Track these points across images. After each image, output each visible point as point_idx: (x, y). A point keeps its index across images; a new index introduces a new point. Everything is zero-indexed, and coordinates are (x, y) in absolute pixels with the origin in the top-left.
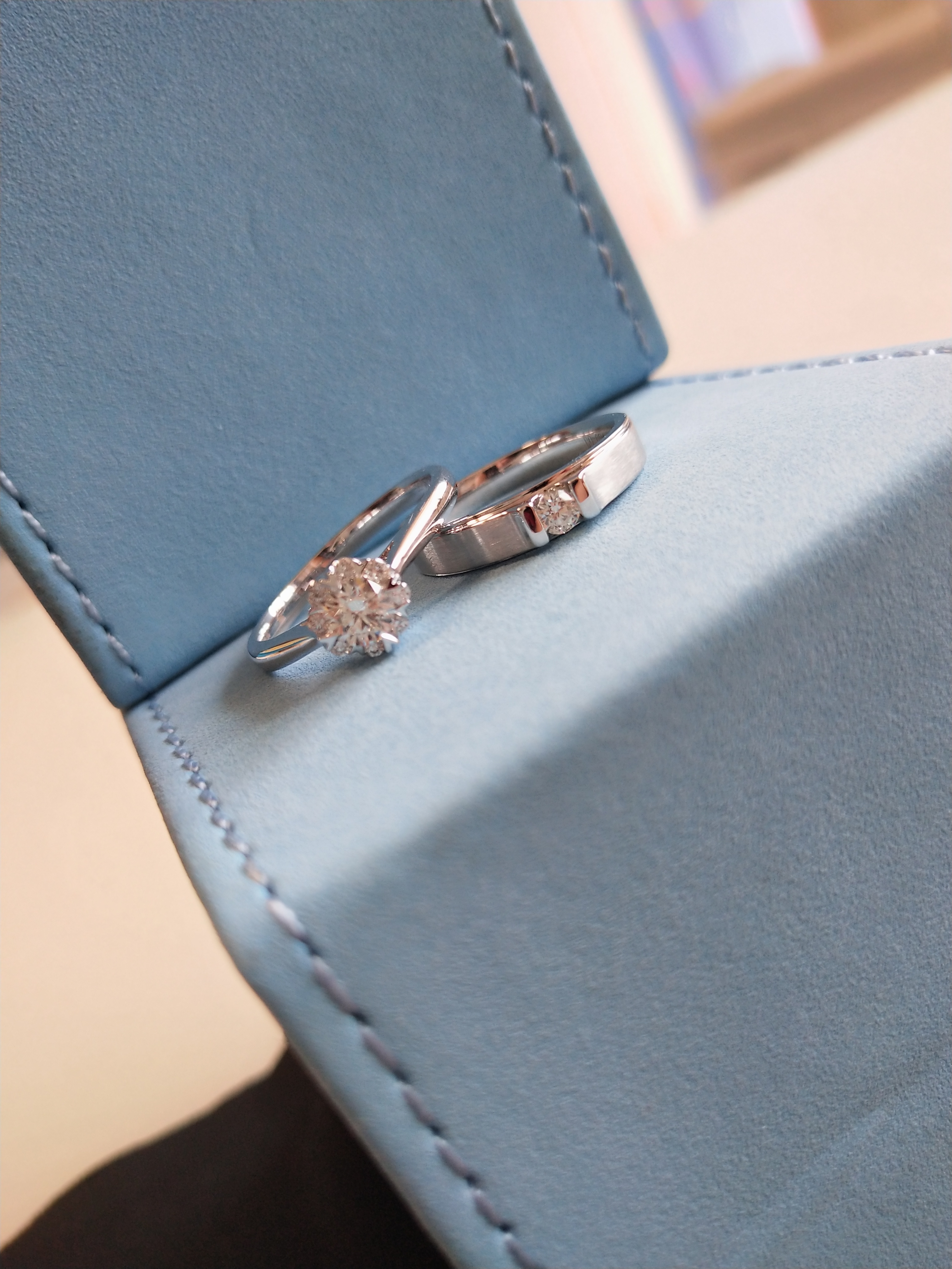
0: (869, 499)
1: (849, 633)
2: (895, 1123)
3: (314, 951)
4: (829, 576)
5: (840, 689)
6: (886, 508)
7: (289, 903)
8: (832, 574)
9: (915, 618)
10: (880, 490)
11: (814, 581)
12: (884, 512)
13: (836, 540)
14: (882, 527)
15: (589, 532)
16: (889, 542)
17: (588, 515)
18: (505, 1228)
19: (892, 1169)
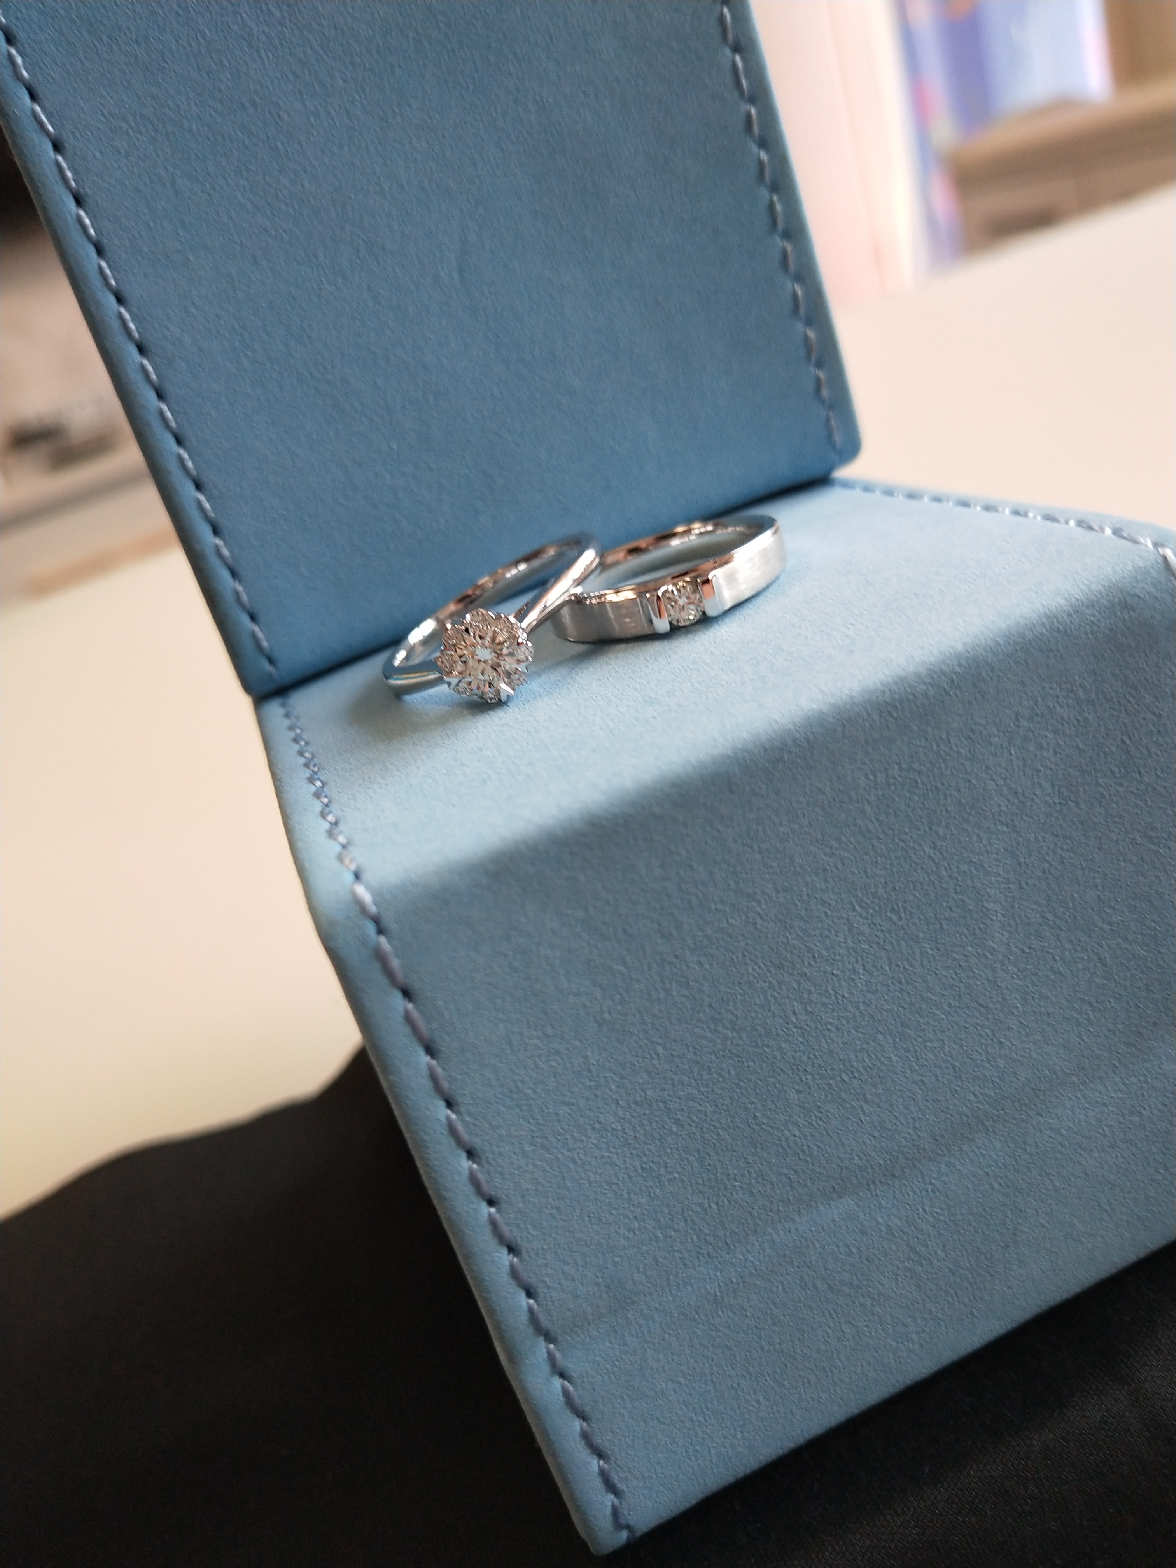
0: (947, 653)
1: (900, 769)
2: (861, 1214)
3: (380, 931)
4: (892, 716)
5: (883, 817)
6: (960, 665)
7: (369, 888)
8: (895, 714)
9: (969, 769)
10: (960, 647)
11: (876, 718)
12: (958, 669)
13: (906, 684)
14: (952, 681)
15: (706, 628)
16: (957, 696)
17: (710, 613)
18: (491, 1202)
19: (850, 1253)
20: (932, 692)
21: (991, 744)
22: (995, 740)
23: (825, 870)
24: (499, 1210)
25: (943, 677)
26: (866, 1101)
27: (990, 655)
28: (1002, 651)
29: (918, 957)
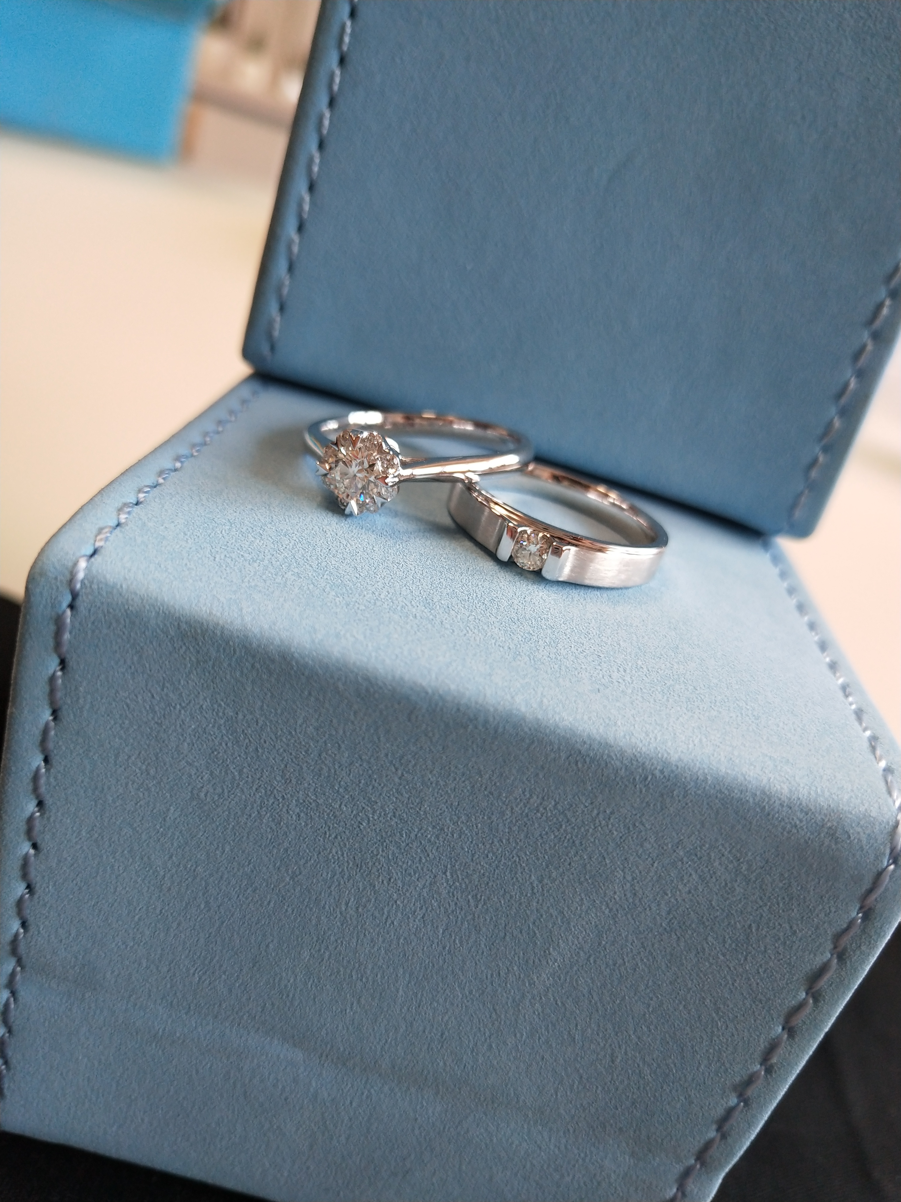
3: (71, 606)
20: (622, 772)
21: (642, 846)
22: (647, 845)
23: (442, 829)
24: (35, 855)
25: (640, 770)
26: (359, 1002)
27: (692, 784)
28: (705, 788)
29: (471, 941)
